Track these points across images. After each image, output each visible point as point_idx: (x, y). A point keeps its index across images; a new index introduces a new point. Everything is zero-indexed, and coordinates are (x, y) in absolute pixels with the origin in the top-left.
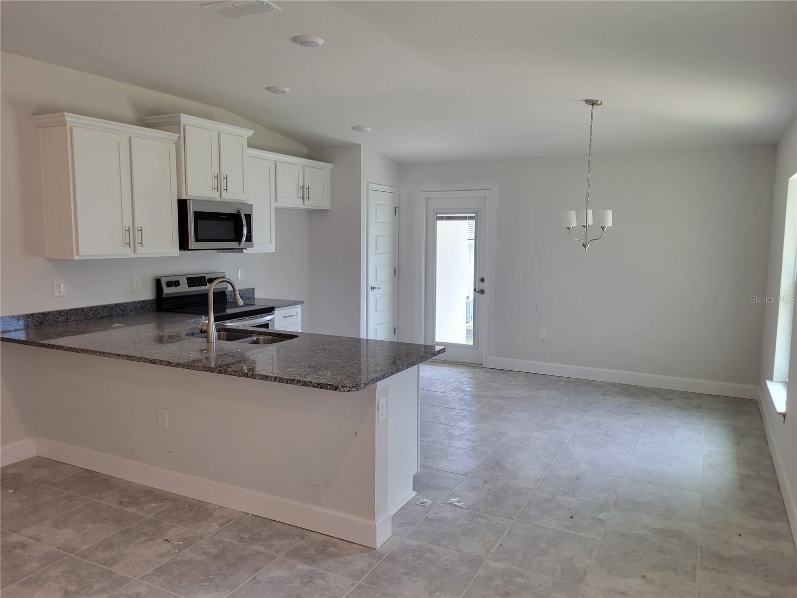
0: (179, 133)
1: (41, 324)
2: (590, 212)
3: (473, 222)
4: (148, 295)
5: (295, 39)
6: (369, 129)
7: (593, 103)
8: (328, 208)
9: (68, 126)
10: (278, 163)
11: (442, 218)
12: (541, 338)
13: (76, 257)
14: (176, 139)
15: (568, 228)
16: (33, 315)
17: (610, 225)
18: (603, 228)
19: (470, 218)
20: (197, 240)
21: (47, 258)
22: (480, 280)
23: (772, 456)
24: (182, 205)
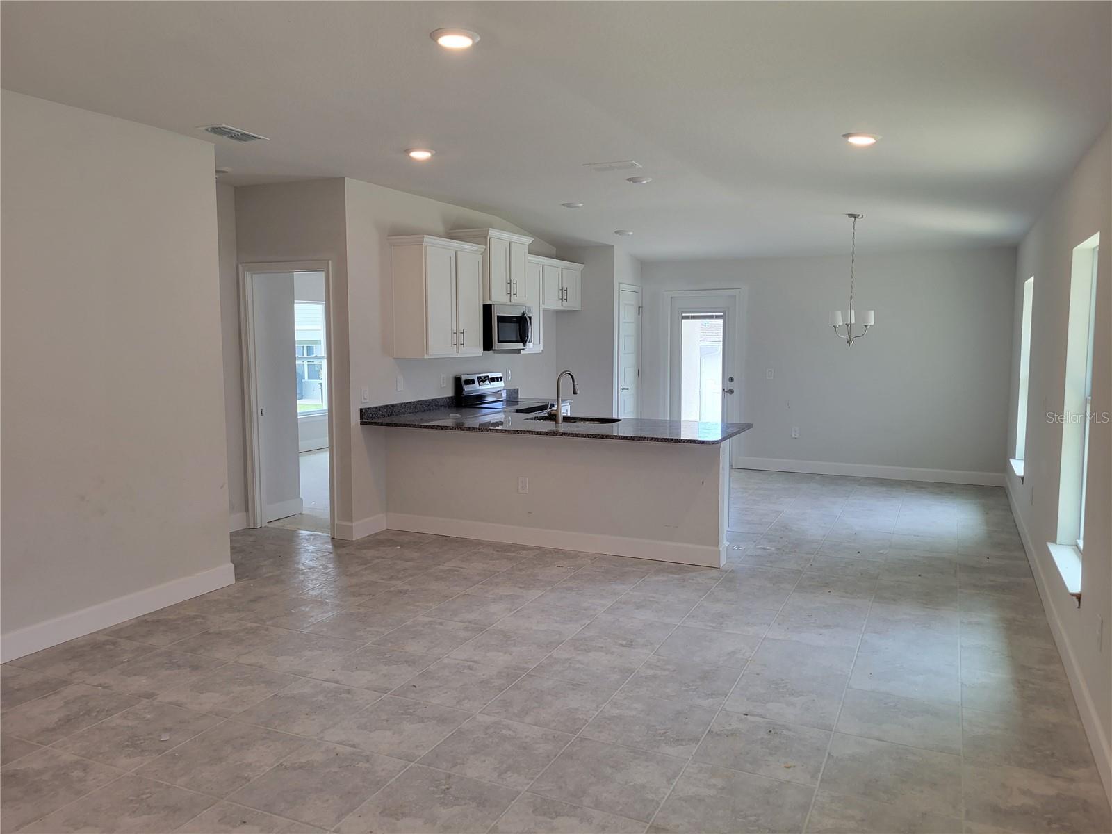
0: (486, 246)
1: (391, 415)
2: (853, 312)
3: (721, 321)
4: (449, 392)
6: (631, 233)
7: (855, 217)
8: (579, 309)
9: (424, 245)
10: (545, 266)
11: (688, 318)
12: (793, 436)
13: (426, 357)
14: (483, 250)
15: (835, 327)
16: (387, 406)
17: (873, 323)
18: (866, 326)
19: (717, 317)
20: (499, 341)
21: (395, 357)
22: (728, 379)
23: (1016, 519)
24: (487, 309)
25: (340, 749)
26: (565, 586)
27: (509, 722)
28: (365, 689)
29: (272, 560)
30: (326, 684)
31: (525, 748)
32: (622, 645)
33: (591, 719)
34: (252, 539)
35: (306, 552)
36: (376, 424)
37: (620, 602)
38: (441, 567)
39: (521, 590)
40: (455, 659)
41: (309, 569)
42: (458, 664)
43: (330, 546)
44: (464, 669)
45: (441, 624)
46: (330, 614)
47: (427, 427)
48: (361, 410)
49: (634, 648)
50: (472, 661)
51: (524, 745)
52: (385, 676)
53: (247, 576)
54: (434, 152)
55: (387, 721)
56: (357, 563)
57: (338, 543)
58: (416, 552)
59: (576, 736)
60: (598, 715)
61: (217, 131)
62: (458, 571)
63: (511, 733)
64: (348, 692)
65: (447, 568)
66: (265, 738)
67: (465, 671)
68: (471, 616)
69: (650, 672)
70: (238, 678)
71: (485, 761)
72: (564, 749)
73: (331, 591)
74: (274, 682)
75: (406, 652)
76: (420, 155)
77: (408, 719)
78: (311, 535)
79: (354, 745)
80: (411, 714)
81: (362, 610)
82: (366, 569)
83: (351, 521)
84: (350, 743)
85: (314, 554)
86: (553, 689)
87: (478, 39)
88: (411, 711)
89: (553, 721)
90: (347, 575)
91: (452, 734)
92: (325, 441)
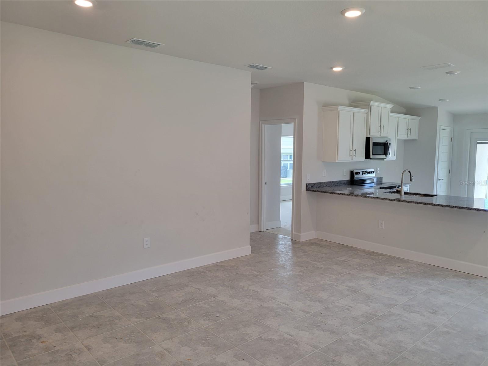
0: (369, 109)
1: (320, 187)
4: (348, 178)
5: (447, 73)
6: (448, 100)
8: (417, 139)
9: (338, 111)
10: (399, 119)
11: (480, 143)
13: (337, 161)
14: (367, 111)
16: (318, 183)
20: (373, 155)
21: (323, 161)
24: (368, 140)
25: (285, 335)
26: (400, 276)
27: (365, 340)
28: (299, 310)
29: (266, 246)
30: (282, 305)
31: (372, 355)
32: (430, 312)
33: (409, 348)
34: (259, 236)
35: (280, 244)
36: (313, 191)
37: (431, 289)
38: (338, 259)
39: (377, 275)
40: (342, 304)
41: (281, 252)
42: (343, 307)
43: (291, 243)
44: (345, 309)
45: (336, 286)
46: (287, 273)
47: (335, 193)
48: (306, 184)
49: (437, 315)
50: (349, 306)
51: (372, 353)
52: (308, 306)
53: (256, 252)
54: (344, 67)
55: (307, 327)
56: (301, 252)
57: (294, 242)
58: (328, 250)
59: (400, 355)
60: (413, 347)
61: (252, 66)
62: (346, 262)
63: (366, 346)
64: (292, 310)
65: (342, 260)
66: (255, 324)
67: (346, 310)
68: (351, 284)
69: (445, 330)
70: (248, 295)
71: (351, 357)
72: (393, 360)
73: (289, 263)
74: (261, 300)
75: (319, 297)
76: (337, 69)
77: (317, 328)
78: (283, 237)
79: (292, 335)
80: (318, 326)
81: (301, 274)
82: (305, 255)
83: (300, 233)
84: (290, 334)
85: (284, 246)
86: (390, 328)
87: (364, 11)
88: (318, 325)
89: (389, 345)
90: (296, 257)
91: (337, 340)
92: (290, 197)
